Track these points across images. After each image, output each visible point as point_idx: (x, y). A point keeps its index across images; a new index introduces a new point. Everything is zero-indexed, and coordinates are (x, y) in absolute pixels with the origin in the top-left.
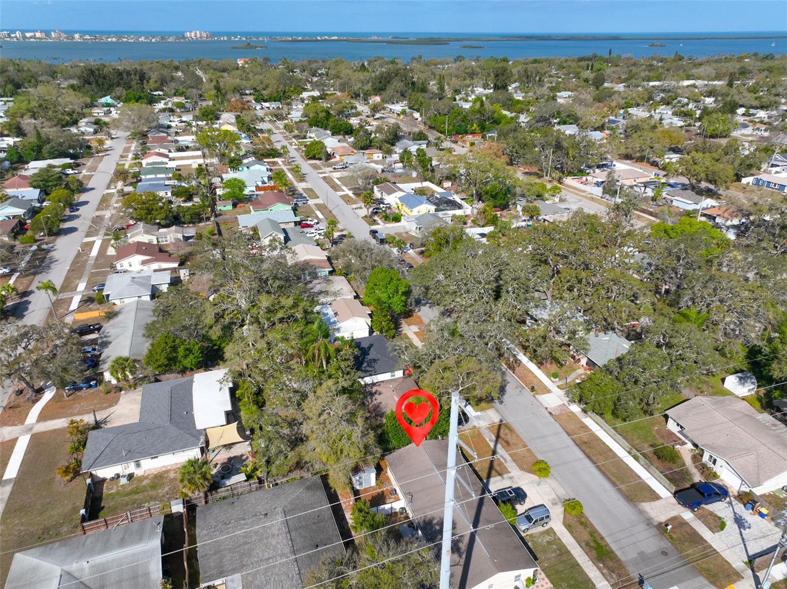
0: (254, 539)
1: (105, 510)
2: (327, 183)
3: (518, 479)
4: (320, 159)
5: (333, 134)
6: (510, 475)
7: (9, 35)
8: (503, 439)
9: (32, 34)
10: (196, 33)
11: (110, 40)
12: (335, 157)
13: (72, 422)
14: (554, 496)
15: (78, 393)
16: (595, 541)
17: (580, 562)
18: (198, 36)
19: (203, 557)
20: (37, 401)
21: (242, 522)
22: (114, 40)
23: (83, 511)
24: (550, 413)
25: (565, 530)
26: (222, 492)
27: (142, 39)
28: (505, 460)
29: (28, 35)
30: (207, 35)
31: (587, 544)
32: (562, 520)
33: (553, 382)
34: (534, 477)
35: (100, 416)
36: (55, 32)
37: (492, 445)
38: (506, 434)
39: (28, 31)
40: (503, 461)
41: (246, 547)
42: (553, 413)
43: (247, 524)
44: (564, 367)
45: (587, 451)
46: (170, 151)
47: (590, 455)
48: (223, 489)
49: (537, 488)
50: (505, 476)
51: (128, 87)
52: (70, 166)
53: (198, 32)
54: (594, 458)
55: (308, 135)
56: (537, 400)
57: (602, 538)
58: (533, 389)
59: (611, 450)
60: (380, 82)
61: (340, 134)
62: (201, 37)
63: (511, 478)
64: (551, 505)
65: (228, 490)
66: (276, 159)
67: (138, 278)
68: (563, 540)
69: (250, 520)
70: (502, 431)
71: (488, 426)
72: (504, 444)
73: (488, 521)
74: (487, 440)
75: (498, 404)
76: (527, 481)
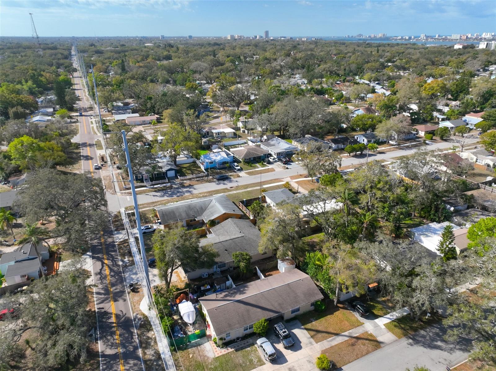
0: (230, 233)
3: (312, 348)
6: (314, 342)
8: (356, 342)
15: (316, 183)
21: (236, 227)
23: (245, 200)
28: (330, 341)
35: (301, 190)
38: (364, 345)
40: (328, 340)
41: (226, 233)
43: (235, 229)
49: (305, 360)
50: (312, 340)
63: (311, 343)
69: (237, 229)
70: (367, 341)
71: (369, 333)
72: (350, 342)
73: (248, 311)
74: (350, 331)
75: (407, 342)
76: (311, 354)
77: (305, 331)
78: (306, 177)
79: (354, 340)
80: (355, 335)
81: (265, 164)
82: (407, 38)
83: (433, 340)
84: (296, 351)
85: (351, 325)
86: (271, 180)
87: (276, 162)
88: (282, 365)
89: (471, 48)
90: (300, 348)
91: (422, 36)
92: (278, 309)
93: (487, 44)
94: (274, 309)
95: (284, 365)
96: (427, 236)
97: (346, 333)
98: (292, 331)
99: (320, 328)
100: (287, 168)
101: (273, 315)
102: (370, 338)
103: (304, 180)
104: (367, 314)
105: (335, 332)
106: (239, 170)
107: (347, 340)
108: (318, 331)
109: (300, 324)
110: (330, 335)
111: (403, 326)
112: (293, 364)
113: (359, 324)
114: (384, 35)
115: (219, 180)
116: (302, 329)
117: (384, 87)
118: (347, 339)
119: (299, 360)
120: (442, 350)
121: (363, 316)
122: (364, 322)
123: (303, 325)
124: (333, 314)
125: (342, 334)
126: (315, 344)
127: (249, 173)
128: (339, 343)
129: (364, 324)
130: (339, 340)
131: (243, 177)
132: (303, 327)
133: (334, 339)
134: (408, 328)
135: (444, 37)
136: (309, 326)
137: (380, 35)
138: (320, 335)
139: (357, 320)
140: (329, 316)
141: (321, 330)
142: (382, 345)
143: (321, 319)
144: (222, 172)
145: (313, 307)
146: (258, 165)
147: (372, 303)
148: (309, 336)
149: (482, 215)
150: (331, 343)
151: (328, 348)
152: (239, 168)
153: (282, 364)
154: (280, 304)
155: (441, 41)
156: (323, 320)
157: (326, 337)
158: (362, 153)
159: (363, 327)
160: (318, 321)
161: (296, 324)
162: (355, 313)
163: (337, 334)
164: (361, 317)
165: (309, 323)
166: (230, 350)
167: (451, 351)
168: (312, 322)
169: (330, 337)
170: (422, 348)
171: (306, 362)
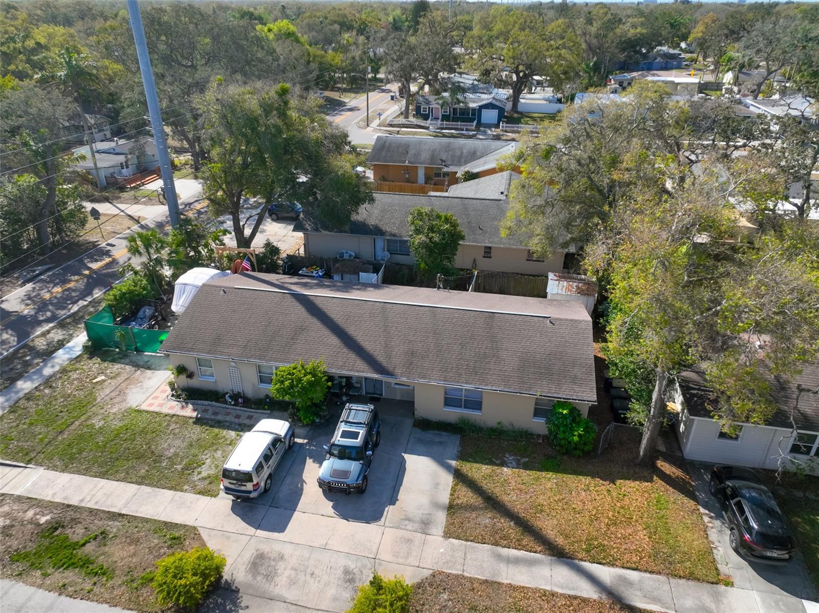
3: (412, 542)
6: (438, 531)
14: (280, 587)
16: (85, 563)
17: (103, 482)
25: (178, 519)
28: (509, 561)
31: (103, 537)
32: (204, 535)
40: (505, 551)
49: (343, 562)
50: (441, 517)
57: (62, 589)
63: (426, 525)
64: (265, 548)
68: (169, 493)
74: (633, 575)
76: (387, 555)
77: (448, 479)
80: (638, 602)
84: (346, 518)
85: (655, 555)
88: (251, 530)
90: (374, 516)
92: (395, 361)
94: (381, 359)
95: (260, 533)
97: (606, 573)
98: (406, 456)
99: (510, 499)
101: (360, 370)
104: (775, 554)
105: (560, 541)
107: (585, 601)
108: (493, 503)
109: (454, 451)
110: (527, 540)
112: (289, 551)
113: (700, 572)
116: (448, 468)
118: (587, 591)
119: (324, 548)
121: (743, 549)
122: (736, 581)
123: (463, 456)
125: (587, 565)
126: (437, 537)
128: (536, 591)
129: (729, 583)
130: (548, 576)
132: (453, 463)
133: (531, 563)
136: (479, 471)
138: (486, 519)
139: (709, 551)
140: (585, 480)
141: (509, 505)
145: (541, 421)
148: (445, 498)
150: (503, 567)
151: (471, 580)
153: (258, 527)
154: (412, 353)
156: (550, 480)
157: (504, 538)
159: (717, 597)
160: (527, 475)
161: (441, 443)
162: (718, 523)
163: (559, 554)
164: (736, 550)
165: (491, 463)
166: (189, 412)
168: (503, 464)
169: (519, 546)
171: (340, 572)
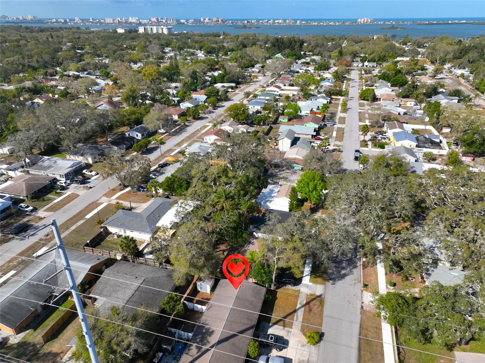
0: (123, 286)
1: (100, 246)
2: (359, 116)
3: (293, 335)
4: (367, 100)
5: (392, 86)
6: (290, 330)
7: (267, 21)
8: (310, 307)
9: (278, 21)
10: (364, 20)
11: (314, 24)
12: (380, 101)
13: (118, 203)
14: (305, 359)
15: (138, 193)
18: (366, 21)
19: (99, 282)
20: (123, 190)
21: (125, 275)
22: (316, 24)
23: (88, 242)
24: (362, 307)
26: (141, 260)
27: (332, 23)
29: (276, 21)
30: (371, 20)
33: (387, 288)
34: (305, 340)
35: (133, 205)
36: (288, 20)
37: (298, 306)
38: (315, 305)
39: (277, 20)
40: (295, 319)
41: (118, 288)
42: (364, 308)
43: (126, 277)
44: (408, 282)
45: (362, 346)
46: (285, 85)
47: (363, 349)
48: (142, 258)
49: (300, 347)
50: (286, 329)
51: (293, 49)
52: (232, 88)
53: (366, 19)
54: (363, 352)
55: (375, 85)
56: (362, 295)
58: (366, 286)
59: (383, 355)
60: (461, 53)
61: (397, 86)
62: (366, 22)
63: (289, 332)
65: (144, 260)
66: (339, 97)
67: (204, 146)
69: (129, 276)
70: (314, 301)
71: (309, 294)
72: (307, 310)
73: (234, 344)
74: (299, 302)
75: (330, 284)
76: (297, 339)
77: (276, 326)
78: (121, 190)
79: (307, 306)
80: (305, 302)
81: (58, 191)
82: (63, 21)
83: (339, 272)
84: (288, 347)
86: (87, 207)
87: (69, 185)
89: (135, 32)
90: (287, 341)
91: (77, 19)
93: (144, 28)
94: (248, 326)
96: (271, 201)
100: (91, 188)
102: (313, 297)
103: (123, 194)
105: (292, 310)
106: (32, 211)
107: (304, 310)
109: (267, 324)
110: (292, 315)
111: (318, 275)
112: (297, 358)
113: (298, 293)
114: (34, 17)
115: (17, 234)
116: (272, 326)
117: (98, 77)
119: (296, 351)
120: (348, 275)
122: (299, 289)
123: (269, 323)
124: (277, 298)
125: (297, 308)
126: (292, 330)
127: (49, 210)
130: (300, 313)
131: (48, 216)
132: (271, 324)
133: (297, 316)
134: (321, 274)
135: (98, 20)
136: (273, 320)
137: (29, 18)
138: (287, 321)
139: (294, 290)
142: (323, 297)
143: (275, 308)
144: (10, 221)
146: (50, 196)
147: (288, 272)
148: (282, 327)
149: (280, 171)
150: (298, 320)
152: (31, 208)
154: (247, 319)
155: (98, 24)
157: (292, 318)
158: (147, 148)
159: (302, 293)
163: (295, 311)
164: (294, 286)
167: (351, 272)
169: (294, 316)
170: (340, 282)
